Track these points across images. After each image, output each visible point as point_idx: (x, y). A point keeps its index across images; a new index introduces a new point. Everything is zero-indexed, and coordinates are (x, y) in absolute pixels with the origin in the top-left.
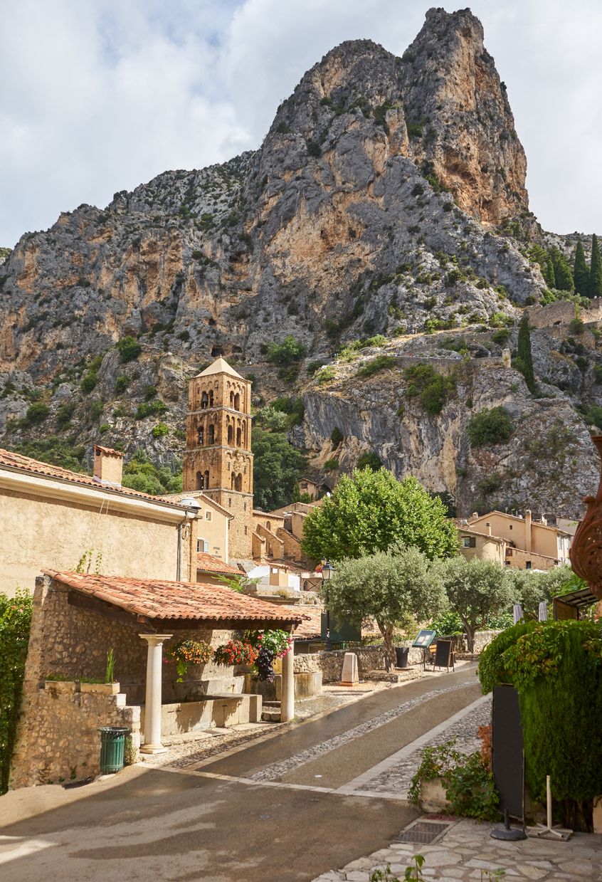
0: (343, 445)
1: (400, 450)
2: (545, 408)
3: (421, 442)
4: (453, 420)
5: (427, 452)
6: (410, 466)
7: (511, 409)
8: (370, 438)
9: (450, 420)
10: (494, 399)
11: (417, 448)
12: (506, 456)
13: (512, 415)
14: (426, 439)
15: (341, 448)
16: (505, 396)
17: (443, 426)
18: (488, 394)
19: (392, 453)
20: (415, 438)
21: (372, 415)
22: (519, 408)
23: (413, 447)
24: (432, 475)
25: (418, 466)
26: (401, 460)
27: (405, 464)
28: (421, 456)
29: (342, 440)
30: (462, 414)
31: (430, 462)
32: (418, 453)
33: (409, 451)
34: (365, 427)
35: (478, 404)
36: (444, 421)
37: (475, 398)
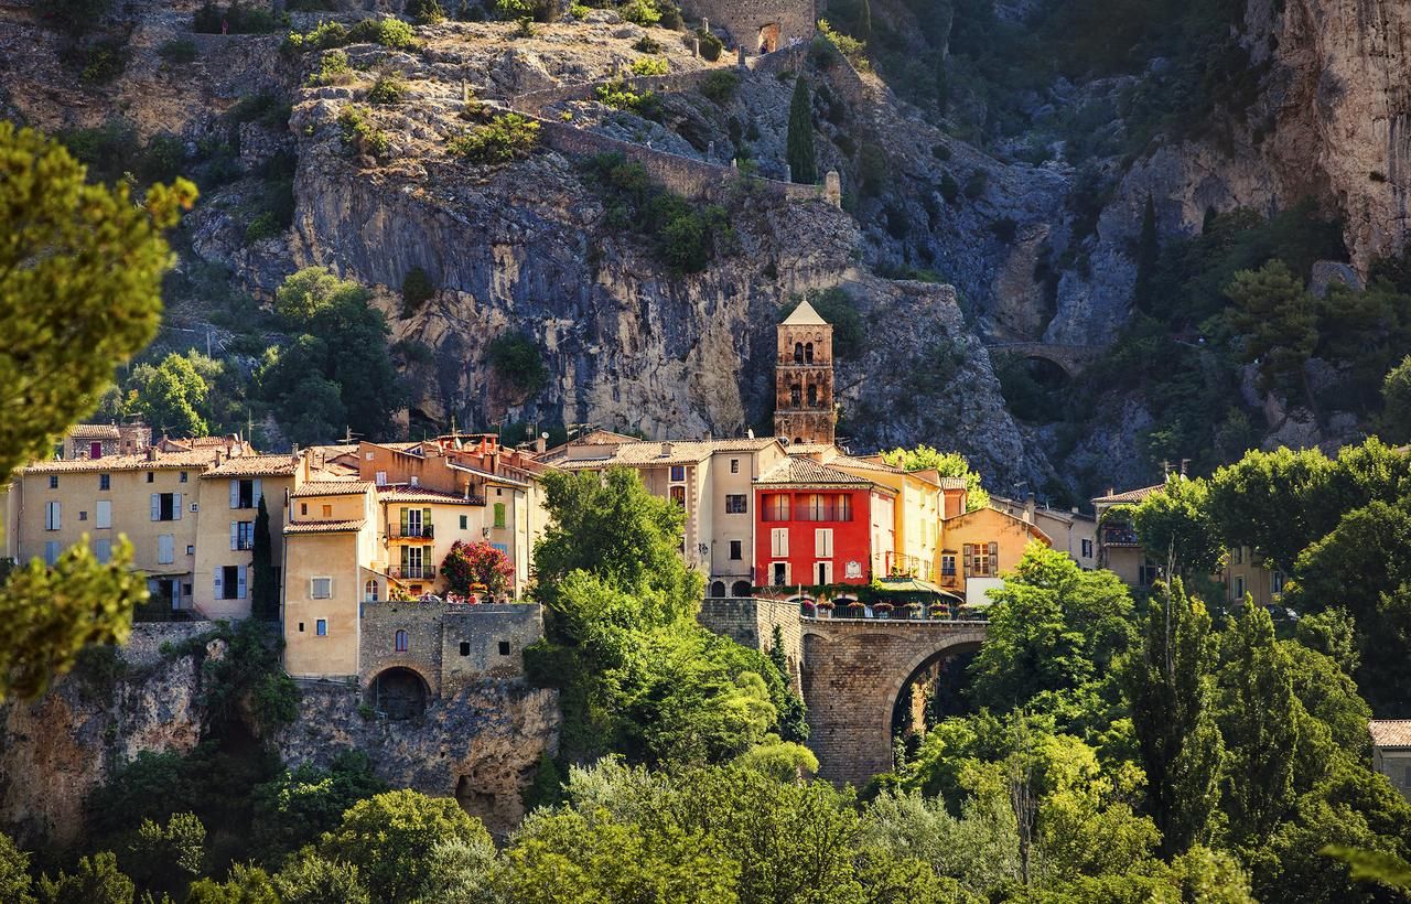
0: (435, 308)
1: (591, 337)
2: (912, 298)
3: (645, 328)
4: (727, 296)
5: (655, 351)
6: (614, 373)
7: (856, 294)
8: (510, 303)
9: (720, 296)
10: (823, 272)
11: (633, 340)
12: (857, 382)
13: (856, 305)
14: (659, 324)
15: (428, 314)
16: (843, 268)
17: (702, 305)
18: (811, 260)
19: (573, 341)
20: (632, 319)
21: (523, 256)
22: (869, 293)
23: (624, 334)
24: (669, 396)
25: (633, 374)
26: (592, 359)
27: (601, 367)
28: (639, 355)
29: (431, 296)
30: (752, 289)
31: (662, 371)
32: (635, 347)
33: (613, 341)
34: (504, 277)
35: (789, 275)
36: (708, 292)
37: (785, 263)
